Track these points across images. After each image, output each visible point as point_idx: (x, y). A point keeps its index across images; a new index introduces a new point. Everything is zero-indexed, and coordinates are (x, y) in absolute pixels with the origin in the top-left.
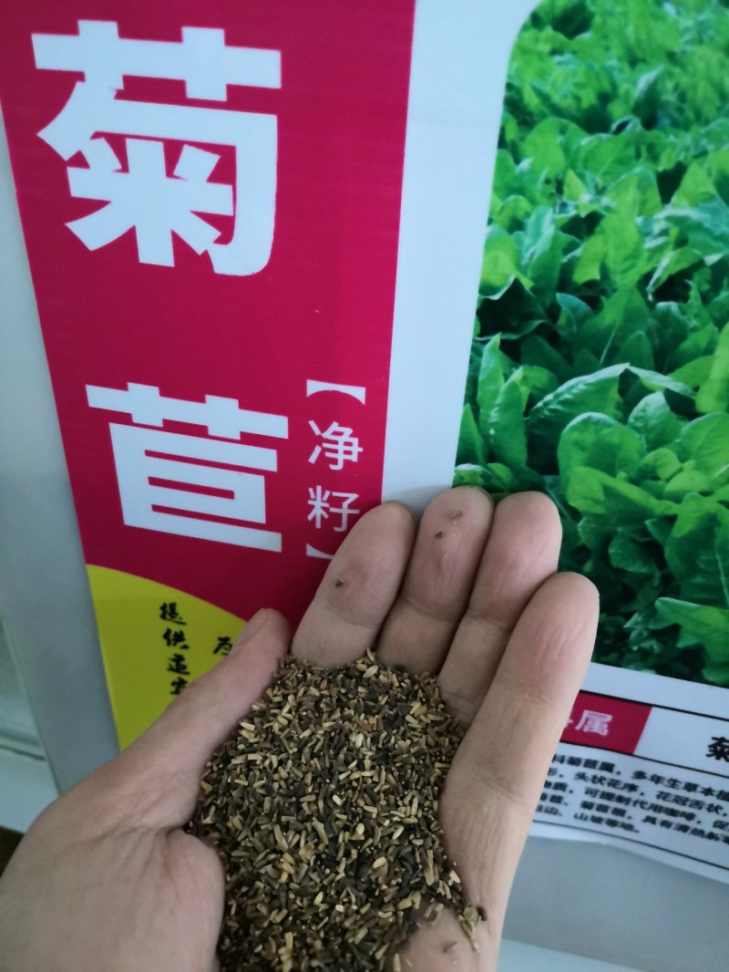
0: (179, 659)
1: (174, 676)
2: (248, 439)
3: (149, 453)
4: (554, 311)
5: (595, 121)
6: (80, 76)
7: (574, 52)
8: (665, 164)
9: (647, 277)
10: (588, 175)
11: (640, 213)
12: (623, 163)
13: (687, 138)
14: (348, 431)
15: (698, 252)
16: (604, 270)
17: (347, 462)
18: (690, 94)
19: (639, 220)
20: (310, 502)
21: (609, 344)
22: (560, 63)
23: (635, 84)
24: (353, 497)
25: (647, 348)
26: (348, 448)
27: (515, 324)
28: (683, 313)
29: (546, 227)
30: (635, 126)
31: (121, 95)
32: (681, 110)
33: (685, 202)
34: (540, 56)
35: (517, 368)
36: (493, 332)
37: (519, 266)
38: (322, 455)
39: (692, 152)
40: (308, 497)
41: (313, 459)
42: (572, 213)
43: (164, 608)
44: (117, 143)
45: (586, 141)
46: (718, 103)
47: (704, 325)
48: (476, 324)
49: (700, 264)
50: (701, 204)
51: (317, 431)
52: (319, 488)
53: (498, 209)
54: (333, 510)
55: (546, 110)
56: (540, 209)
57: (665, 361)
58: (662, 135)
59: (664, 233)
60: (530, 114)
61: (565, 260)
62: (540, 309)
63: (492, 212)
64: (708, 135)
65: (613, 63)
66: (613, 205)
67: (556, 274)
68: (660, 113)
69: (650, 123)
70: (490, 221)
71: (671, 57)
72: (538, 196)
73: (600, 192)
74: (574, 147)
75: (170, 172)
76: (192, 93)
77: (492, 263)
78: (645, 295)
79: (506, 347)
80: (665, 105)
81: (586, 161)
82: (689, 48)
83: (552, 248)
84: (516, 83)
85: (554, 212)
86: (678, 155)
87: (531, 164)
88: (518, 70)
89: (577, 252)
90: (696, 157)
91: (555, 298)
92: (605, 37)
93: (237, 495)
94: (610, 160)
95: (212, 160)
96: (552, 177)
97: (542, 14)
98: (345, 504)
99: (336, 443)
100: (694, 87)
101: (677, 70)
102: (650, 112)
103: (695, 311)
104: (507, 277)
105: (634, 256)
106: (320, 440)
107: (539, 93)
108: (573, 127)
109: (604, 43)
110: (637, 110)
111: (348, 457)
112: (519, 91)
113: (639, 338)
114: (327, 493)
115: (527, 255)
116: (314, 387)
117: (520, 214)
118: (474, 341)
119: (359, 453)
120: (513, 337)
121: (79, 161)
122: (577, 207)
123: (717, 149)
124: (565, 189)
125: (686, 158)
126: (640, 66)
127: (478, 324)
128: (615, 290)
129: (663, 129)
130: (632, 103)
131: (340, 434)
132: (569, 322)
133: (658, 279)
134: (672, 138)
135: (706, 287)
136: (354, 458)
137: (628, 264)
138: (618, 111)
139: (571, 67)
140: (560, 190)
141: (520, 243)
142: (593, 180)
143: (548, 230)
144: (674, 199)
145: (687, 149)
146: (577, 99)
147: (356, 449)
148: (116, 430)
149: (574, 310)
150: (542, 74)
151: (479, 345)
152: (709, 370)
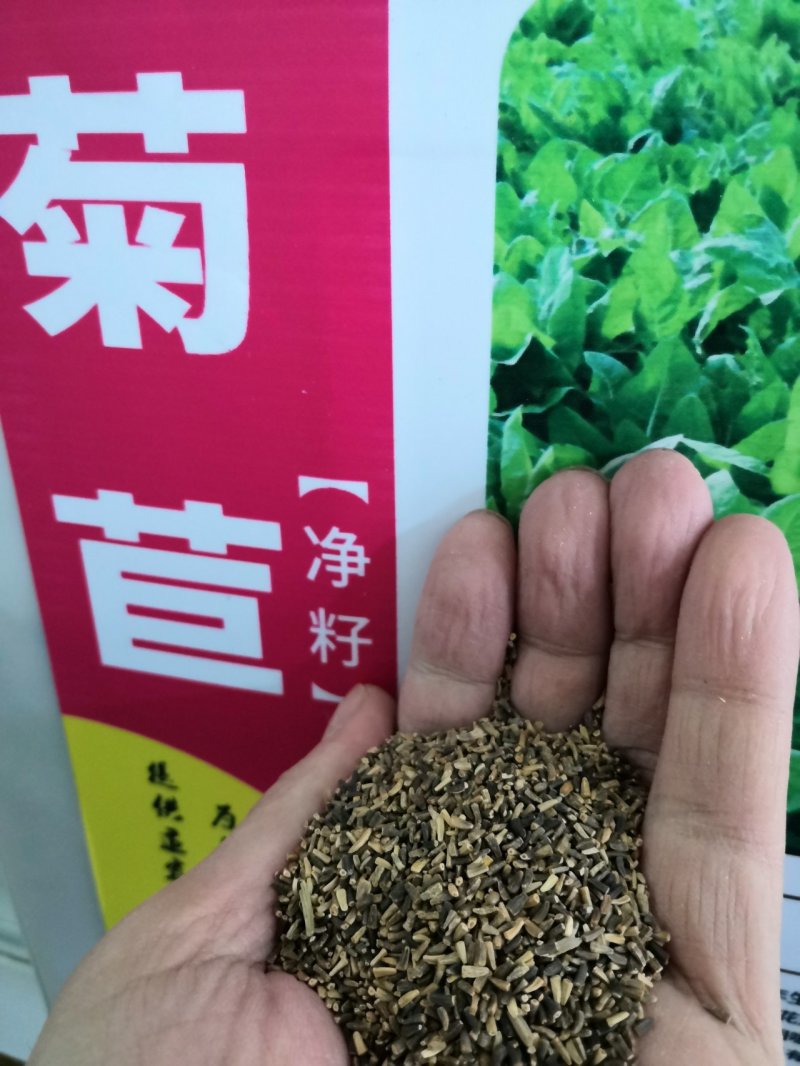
0: (172, 834)
1: (168, 857)
2: (237, 553)
3: (126, 575)
4: (583, 375)
5: (608, 140)
6: (32, 139)
7: (574, 61)
8: (698, 184)
9: (692, 325)
10: (607, 204)
11: (674, 248)
12: (645, 186)
13: (721, 151)
14: (351, 537)
15: (751, 290)
16: (639, 320)
17: (352, 578)
18: (718, 97)
19: (674, 255)
20: (313, 630)
21: (654, 412)
22: (559, 75)
23: (650, 91)
24: (362, 622)
25: (702, 413)
26: (352, 559)
27: (537, 392)
28: (742, 367)
29: (562, 272)
30: (656, 140)
31: (76, 156)
32: (709, 118)
33: (728, 229)
34: (536, 68)
35: (545, 448)
36: (512, 405)
37: (535, 321)
38: (322, 569)
39: (729, 167)
40: (309, 623)
41: (312, 574)
42: (592, 252)
43: (152, 768)
44: (74, 210)
45: (600, 164)
46: (753, 104)
47: (769, 381)
48: (491, 398)
49: (755, 305)
50: (747, 231)
51: (314, 539)
52: (322, 612)
53: (504, 254)
54: (341, 639)
55: (549, 132)
56: (553, 251)
57: (727, 431)
58: (690, 150)
59: (707, 268)
60: (530, 137)
61: (590, 310)
62: (566, 373)
63: (497, 259)
64: (744, 144)
65: (621, 68)
66: (641, 239)
67: (581, 329)
68: (684, 123)
69: (673, 136)
70: (496, 269)
71: (689, 54)
72: (550, 235)
73: (623, 224)
74: (586, 173)
75: (132, 240)
76: (151, 147)
77: (502, 320)
78: (692, 347)
79: (529, 422)
80: (688, 113)
81: (602, 188)
82: (710, 43)
83: (573, 296)
84: (510, 102)
85: (571, 251)
86: (712, 173)
87: (537, 197)
88: (511, 87)
89: (604, 300)
90: (734, 172)
91: (582, 357)
92: (610, 39)
93: (227, 623)
94: (631, 184)
95: (176, 221)
96: (564, 210)
97: (533, 20)
98: (355, 631)
99: (337, 553)
100: (723, 89)
101: (698, 70)
102: (672, 123)
103: (756, 363)
104: (523, 335)
105: (672, 300)
106: (319, 551)
107: (538, 112)
108: (582, 148)
109: (609, 46)
110: (655, 122)
111: (353, 571)
112: (515, 112)
113: (691, 402)
114: (332, 617)
115: (544, 308)
116: (307, 484)
117: (531, 258)
118: (491, 417)
119: (367, 566)
120: (538, 410)
121: (35, 234)
122: (597, 245)
123: (759, 161)
124: (581, 223)
125: (722, 174)
126: (654, 69)
127: (494, 395)
128: (654, 344)
129: (690, 143)
130: (649, 115)
131: (341, 541)
132: (604, 387)
133: (706, 326)
134: (702, 152)
135: (766, 333)
136: (360, 571)
137: (668, 309)
138: (634, 125)
139: (572, 79)
140: (574, 225)
141: (534, 293)
142: (613, 210)
143: (567, 275)
144: (714, 226)
145: (723, 164)
146: (584, 115)
147: (362, 560)
148: (87, 547)
149: (608, 371)
150: (539, 90)
151: (497, 423)
152: (783, 439)
